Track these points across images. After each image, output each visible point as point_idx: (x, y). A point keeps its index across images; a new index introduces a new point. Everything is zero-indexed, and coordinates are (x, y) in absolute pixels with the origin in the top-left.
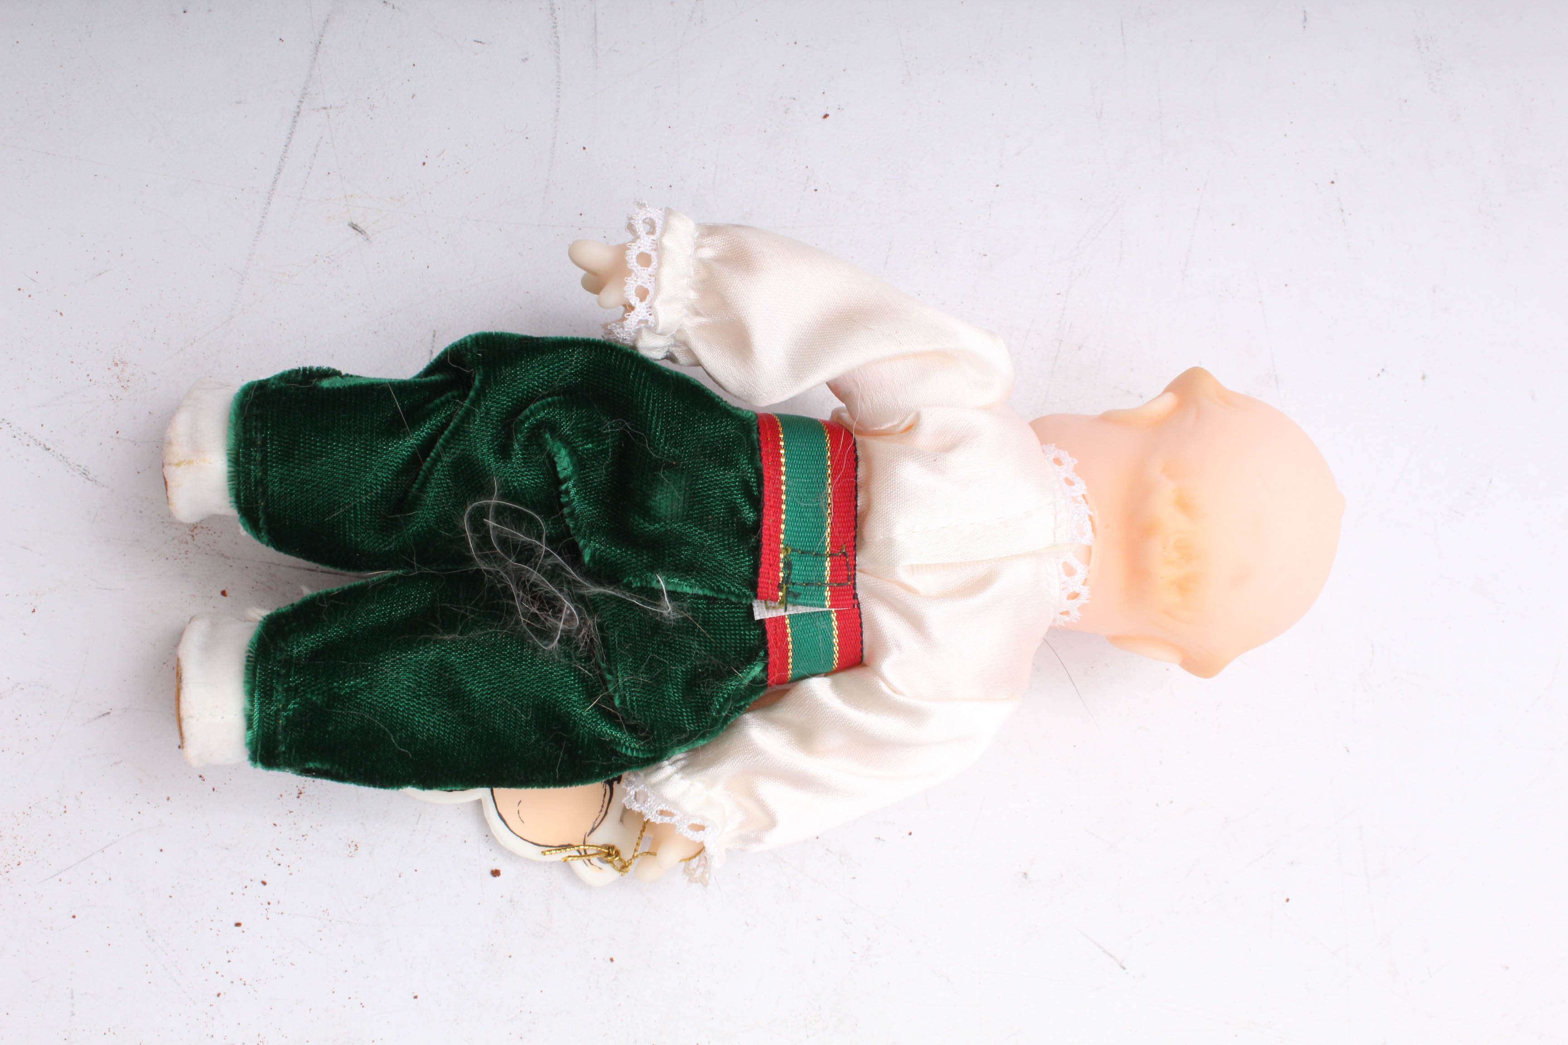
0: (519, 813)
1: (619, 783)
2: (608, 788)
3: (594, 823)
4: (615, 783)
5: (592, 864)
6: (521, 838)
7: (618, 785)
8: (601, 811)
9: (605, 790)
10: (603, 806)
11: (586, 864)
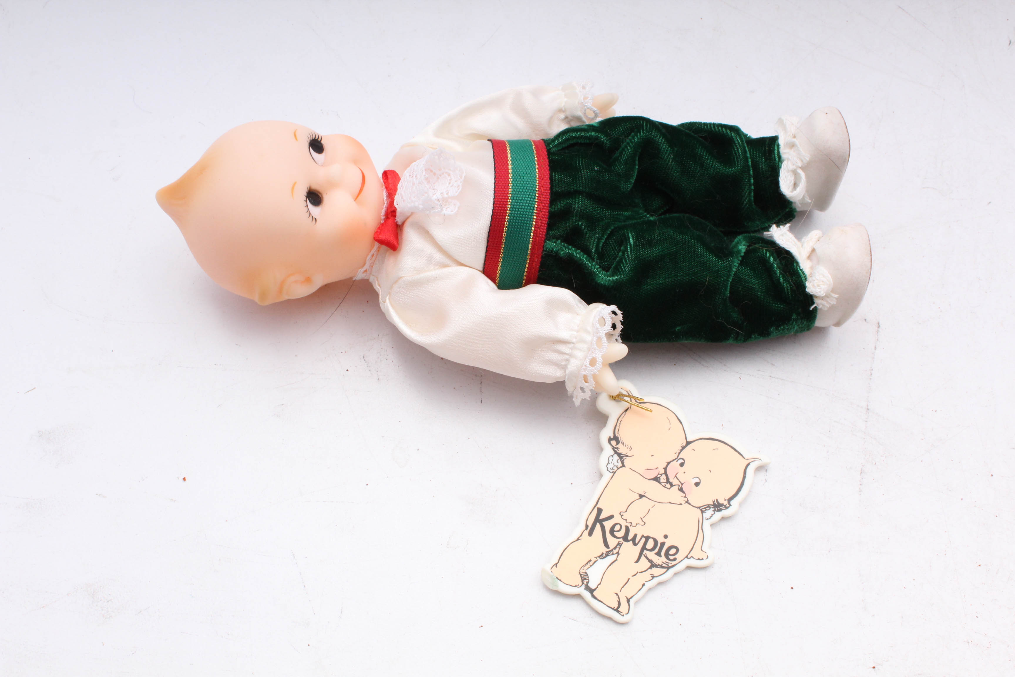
0: (670, 423)
1: (610, 437)
2: (617, 435)
3: (625, 415)
4: (612, 437)
5: (626, 391)
6: (668, 409)
7: (610, 436)
8: (621, 421)
9: (618, 433)
10: (620, 424)
11: (630, 392)
